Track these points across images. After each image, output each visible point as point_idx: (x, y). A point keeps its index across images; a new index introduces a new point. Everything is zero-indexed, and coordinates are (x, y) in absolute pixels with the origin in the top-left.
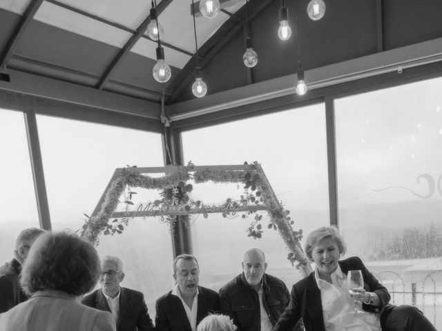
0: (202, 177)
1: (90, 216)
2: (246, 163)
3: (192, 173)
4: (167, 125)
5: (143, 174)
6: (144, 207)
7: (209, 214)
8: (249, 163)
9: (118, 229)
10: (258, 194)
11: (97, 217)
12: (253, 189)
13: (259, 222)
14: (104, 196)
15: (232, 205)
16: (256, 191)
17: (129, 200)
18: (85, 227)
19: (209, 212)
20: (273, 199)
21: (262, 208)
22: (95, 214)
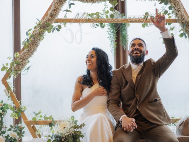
1: (40, 20)
6: (80, 15)
9: (57, 27)
10: (170, 8)
11: (45, 20)
12: (166, 4)
14: (51, 6)
16: (169, 5)
17: (69, 9)
18: (35, 27)
19: (131, 22)
20: (183, 12)
21: (175, 21)
22: (43, 18)
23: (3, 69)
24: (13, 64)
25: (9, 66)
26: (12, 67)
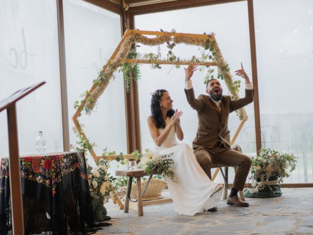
0: (179, 40)
2: (205, 34)
3: (172, 37)
4: (127, 9)
5: (144, 35)
7: (181, 65)
8: (207, 34)
10: (214, 54)
11: (115, 60)
13: (212, 74)
14: (119, 47)
15: (195, 61)
16: (213, 51)
19: (182, 64)
20: (222, 58)
21: (214, 64)
23: (75, 107)
24: (84, 102)
25: (80, 104)
26: (84, 105)
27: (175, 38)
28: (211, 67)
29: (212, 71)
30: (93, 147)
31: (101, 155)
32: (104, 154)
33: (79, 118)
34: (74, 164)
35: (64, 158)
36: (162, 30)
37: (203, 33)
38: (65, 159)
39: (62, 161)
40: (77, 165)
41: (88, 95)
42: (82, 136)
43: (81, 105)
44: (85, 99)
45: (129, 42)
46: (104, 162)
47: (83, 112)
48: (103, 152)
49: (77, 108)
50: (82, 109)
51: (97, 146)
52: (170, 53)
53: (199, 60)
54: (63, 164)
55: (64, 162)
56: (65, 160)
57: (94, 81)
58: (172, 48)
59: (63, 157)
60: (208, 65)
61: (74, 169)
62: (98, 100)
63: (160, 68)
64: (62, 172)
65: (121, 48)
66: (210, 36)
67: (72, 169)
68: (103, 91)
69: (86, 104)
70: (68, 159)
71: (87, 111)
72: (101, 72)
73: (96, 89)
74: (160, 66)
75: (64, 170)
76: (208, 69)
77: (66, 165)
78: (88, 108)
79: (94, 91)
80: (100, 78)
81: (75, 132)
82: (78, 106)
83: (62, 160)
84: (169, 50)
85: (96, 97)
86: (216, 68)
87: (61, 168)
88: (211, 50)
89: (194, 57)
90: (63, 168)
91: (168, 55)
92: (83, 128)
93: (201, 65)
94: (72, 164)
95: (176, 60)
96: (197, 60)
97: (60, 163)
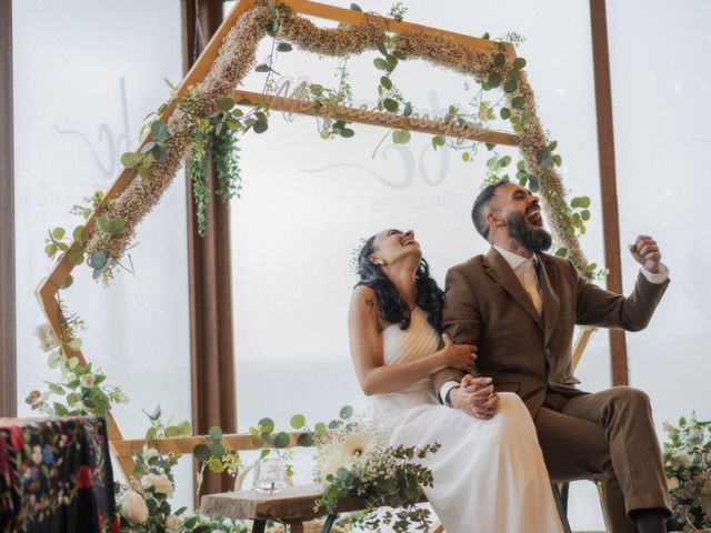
2: (487, 36)
6: (292, 89)
7: (412, 133)
8: (491, 39)
13: (504, 171)
15: (457, 123)
23: (51, 251)
24: (85, 234)
25: (68, 240)
26: (85, 244)
27: (399, 39)
28: (502, 150)
29: (504, 162)
30: (113, 404)
31: (141, 435)
32: (152, 432)
33: (63, 295)
34: (72, 471)
35: (34, 441)
36: (356, 8)
37: (480, 35)
38: (38, 449)
39: (25, 458)
40: (84, 478)
41: (102, 207)
42: (74, 362)
43: (75, 245)
44: (91, 223)
45: (254, 27)
46: (163, 463)
47: (82, 272)
48: (149, 424)
49: (60, 253)
50: (79, 260)
51: (126, 401)
52: (386, 83)
53: (468, 120)
54: (28, 474)
55: (31, 464)
56: (37, 455)
57: (127, 156)
58: (391, 69)
59: (27, 436)
60: (491, 139)
61: (73, 493)
62: (139, 228)
63: (349, 133)
64: (24, 514)
65: (225, 47)
66: (501, 46)
67: (66, 493)
68: (157, 197)
69: (93, 243)
70: (50, 450)
71: (99, 267)
72: (155, 126)
73: (132, 187)
74: (347, 126)
75: (33, 498)
76: (491, 154)
77: (41, 476)
78: (100, 255)
79: (124, 195)
80: (151, 146)
81: (47, 346)
82: (63, 246)
83: (23, 451)
84: (383, 73)
85: (132, 214)
86: (515, 154)
87: (20, 492)
88: (509, 89)
89: (452, 110)
90: (27, 491)
91: (380, 91)
92: (77, 333)
93: (471, 137)
94: (64, 473)
95: (400, 112)
96: (461, 121)
97: (14, 466)
